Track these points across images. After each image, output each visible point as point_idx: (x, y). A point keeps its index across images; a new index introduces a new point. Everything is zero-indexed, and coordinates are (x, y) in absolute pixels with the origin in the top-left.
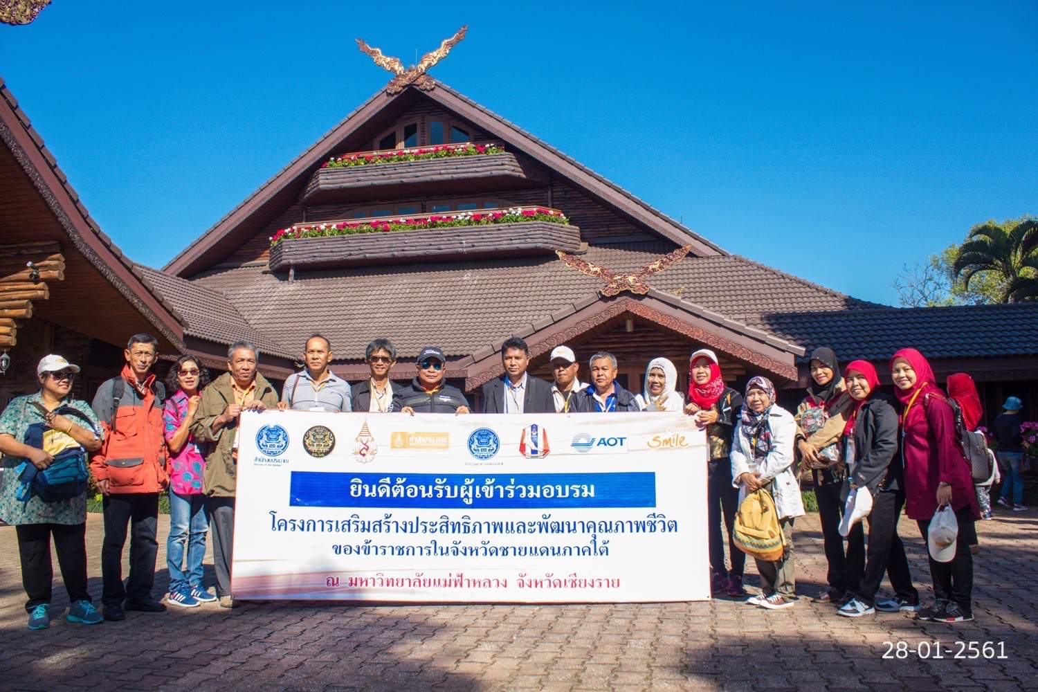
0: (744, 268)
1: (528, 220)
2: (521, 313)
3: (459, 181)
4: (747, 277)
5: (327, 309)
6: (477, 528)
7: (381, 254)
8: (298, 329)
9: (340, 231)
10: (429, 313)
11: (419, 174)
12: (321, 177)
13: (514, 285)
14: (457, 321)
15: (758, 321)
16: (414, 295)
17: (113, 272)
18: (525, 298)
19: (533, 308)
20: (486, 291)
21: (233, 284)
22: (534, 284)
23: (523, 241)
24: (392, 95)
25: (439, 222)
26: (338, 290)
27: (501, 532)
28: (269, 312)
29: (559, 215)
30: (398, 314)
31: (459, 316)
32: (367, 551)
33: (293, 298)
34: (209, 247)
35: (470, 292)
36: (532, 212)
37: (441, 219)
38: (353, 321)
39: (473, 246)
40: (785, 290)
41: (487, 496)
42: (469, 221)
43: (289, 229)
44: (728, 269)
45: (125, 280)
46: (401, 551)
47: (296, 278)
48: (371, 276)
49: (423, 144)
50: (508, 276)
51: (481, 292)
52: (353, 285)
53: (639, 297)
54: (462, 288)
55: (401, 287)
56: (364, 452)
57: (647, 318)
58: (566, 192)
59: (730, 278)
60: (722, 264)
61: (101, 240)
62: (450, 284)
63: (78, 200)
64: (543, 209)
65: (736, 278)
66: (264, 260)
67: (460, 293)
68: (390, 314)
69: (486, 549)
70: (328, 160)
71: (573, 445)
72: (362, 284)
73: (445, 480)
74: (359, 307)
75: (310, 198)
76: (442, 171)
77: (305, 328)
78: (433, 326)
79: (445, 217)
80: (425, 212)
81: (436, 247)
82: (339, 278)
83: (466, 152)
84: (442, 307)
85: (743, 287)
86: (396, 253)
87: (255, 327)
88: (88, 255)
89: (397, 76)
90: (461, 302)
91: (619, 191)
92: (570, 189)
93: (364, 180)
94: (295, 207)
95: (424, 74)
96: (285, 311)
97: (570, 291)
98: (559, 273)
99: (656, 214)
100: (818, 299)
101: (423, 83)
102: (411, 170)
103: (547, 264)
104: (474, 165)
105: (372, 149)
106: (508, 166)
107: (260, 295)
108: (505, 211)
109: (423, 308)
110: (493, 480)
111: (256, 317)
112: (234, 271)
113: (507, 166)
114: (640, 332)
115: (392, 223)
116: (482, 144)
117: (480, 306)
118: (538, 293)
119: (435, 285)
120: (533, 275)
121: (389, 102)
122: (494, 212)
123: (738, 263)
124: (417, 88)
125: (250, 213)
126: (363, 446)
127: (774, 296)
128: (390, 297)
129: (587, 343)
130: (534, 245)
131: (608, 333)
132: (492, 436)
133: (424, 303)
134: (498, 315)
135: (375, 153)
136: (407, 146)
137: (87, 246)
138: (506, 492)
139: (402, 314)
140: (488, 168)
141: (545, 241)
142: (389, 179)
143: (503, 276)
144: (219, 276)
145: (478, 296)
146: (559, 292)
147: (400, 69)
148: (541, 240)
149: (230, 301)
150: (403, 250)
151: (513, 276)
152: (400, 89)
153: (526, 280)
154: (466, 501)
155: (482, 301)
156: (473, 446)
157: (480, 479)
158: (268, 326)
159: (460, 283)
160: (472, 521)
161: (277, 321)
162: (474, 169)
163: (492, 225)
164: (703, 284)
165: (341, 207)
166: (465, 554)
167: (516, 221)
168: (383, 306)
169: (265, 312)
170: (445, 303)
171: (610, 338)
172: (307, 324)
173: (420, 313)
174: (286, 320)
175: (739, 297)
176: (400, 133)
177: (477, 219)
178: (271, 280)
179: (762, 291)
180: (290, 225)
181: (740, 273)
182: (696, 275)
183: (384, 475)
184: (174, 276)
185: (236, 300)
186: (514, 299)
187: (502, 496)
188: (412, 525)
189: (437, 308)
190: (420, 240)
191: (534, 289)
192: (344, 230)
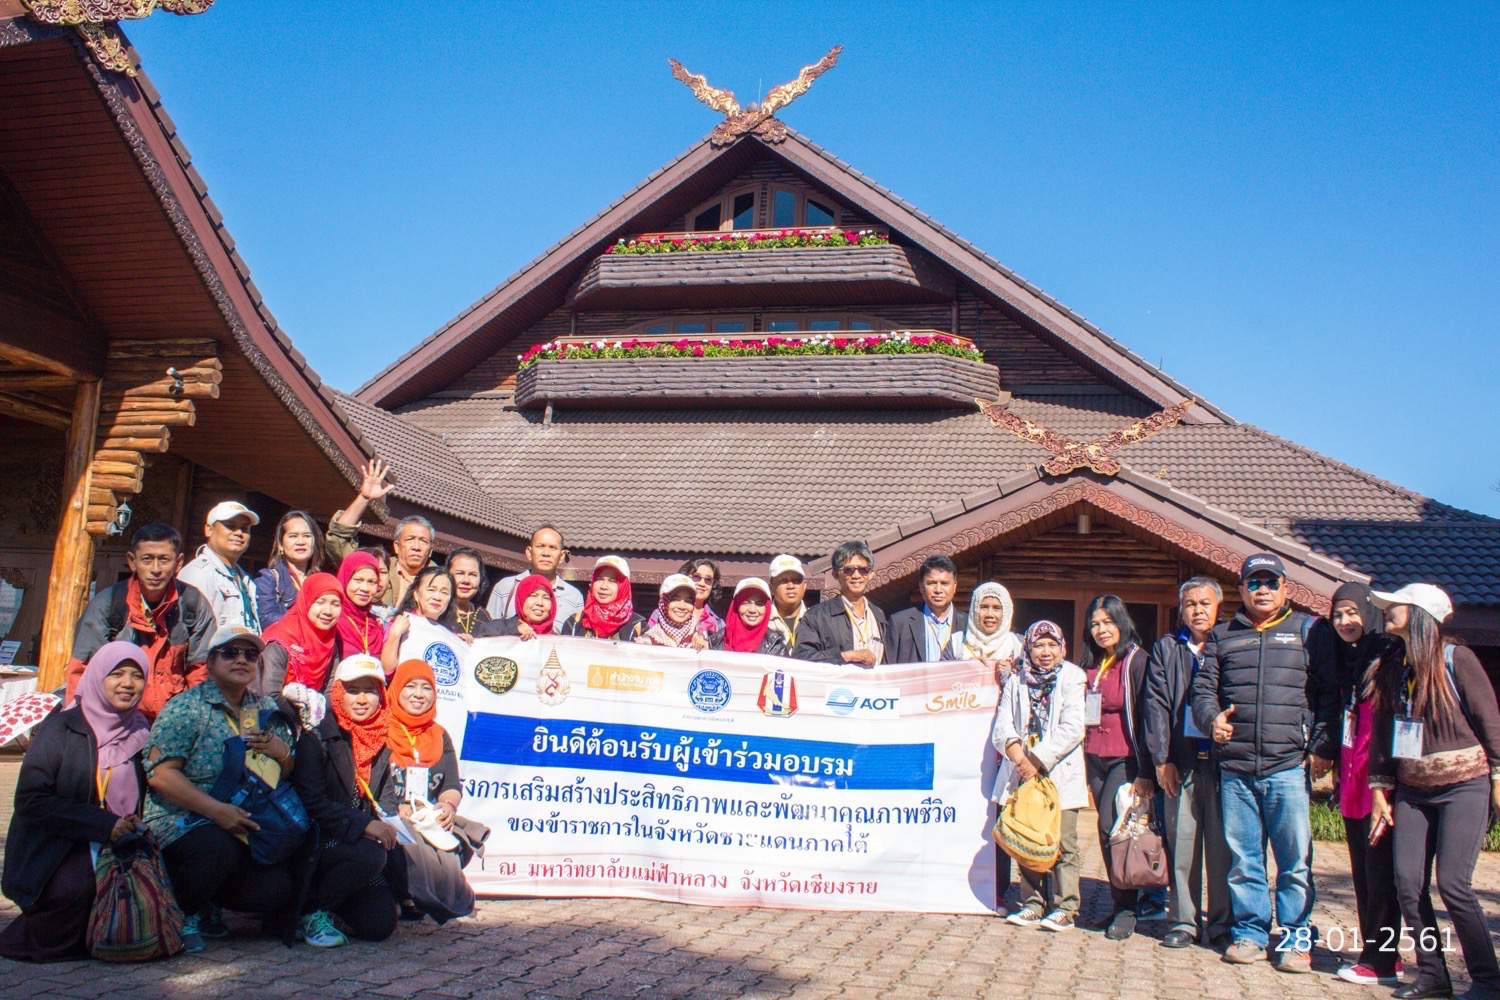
0: (1260, 445)
1: (919, 352)
2: (900, 496)
3: (815, 284)
4: (1263, 461)
5: (600, 470)
6: (692, 805)
7: (688, 391)
8: (554, 498)
9: (626, 351)
10: (758, 486)
11: (753, 271)
12: (602, 267)
13: (892, 451)
14: (801, 501)
15: (1286, 531)
16: (735, 457)
17: (291, 391)
18: (908, 473)
19: (920, 488)
20: (848, 458)
21: (458, 424)
22: (924, 452)
23: (910, 383)
24: (719, 148)
25: (781, 347)
26: (618, 443)
27: (724, 812)
28: (511, 469)
29: (968, 346)
30: (709, 486)
31: (804, 495)
32: (554, 827)
33: (550, 449)
34: (426, 365)
35: (823, 458)
36: (926, 340)
37: (783, 342)
38: (640, 492)
39: (832, 387)
40: (1326, 484)
41: (708, 762)
42: (828, 347)
43: (549, 345)
44: (1234, 445)
45: (307, 404)
46: (595, 828)
47: (555, 420)
48: (670, 424)
49: (762, 225)
50: (882, 437)
51: (840, 458)
52: (641, 436)
53: (1105, 479)
54: (811, 450)
55: (715, 443)
56: (552, 690)
57: (1115, 512)
58: (980, 311)
59: (1237, 461)
60: (1224, 438)
61: (276, 340)
62: (792, 443)
63: (249, 279)
64: (944, 334)
65: (1245, 460)
66: (508, 390)
67: (807, 458)
68: (697, 485)
69: (702, 834)
70: (616, 242)
71: (830, 703)
72: (656, 436)
73: (654, 735)
74: (649, 471)
75: (585, 298)
76: (790, 269)
77: (565, 497)
78: (762, 507)
79: (789, 339)
80: (759, 330)
81: (774, 385)
82: (621, 424)
83: (829, 242)
84: (779, 479)
85: (1257, 476)
86: (711, 391)
87: (489, 490)
88: (256, 363)
89: (729, 119)
90: (807, 473)
91: (1065, 314)
92: (987, 306)
93: (668, 276)
94: (561, 312)
95: (770, 117)
96: (535, 470)
97: (979, 466)
98: (963, 437)
99: (1122, 353)
100: (1379, 501)
101: (769, 132)
102: (742, 264)
103: (945, 422)
104: (840, 261)
105: (682, 229)
106: (894, 266)
107: (498, 443)
108: (884, 336)
109: (748, 479)
110: (719, 741)
111: (491, 476)
112: (462, 404)
113: (892, 266)
114: (1098, 535)
115: (707, 343)
116: (855, 230)
117: (837, 480)
118: (929, 466)
119: (769, 444)
120: (922, 437)
121: (714, 157)
122: (867, 336)
123: (1250, 437)
124: (759, 139)
125: (492, 317)
126: (550, 682)
127: (1308, 492)
128: (697, 458)
129: (1014, 548)
130: (927, 391)
131: (1047, 533)
132: (721, 682)
133: (751, 471)
134: (865, 496)
135: (687, 235)
136: (736, 227)
137: (257, 348)
138: (735, 760)
139: (715, 486)
140: (862, 267)
141: (945, 385)
142: (707, 276)
143: (875, 437)
144: (438, 410)
145: (836, 465)
146: (962, 466)
147: (734, 108)
148: (937, 384)
149: (452, 450)
150: (722, 387)
151: (890, 437)
152: (732, 139)
153: (911, 444)
154: (679, 766)
155: (841, 473)
156: (695, 694)
157: (700, 739)
158: (508, 491)
159: (808, 443)
160: (686, 795)
161: (522, 484)
162: (839, 268)
163: (863, 356)
164: (1192, 468)
165: (629, 316)
166: (673, 839)
167: (901, 352)
168: (688, 471)
169: (504, 469)
170: (783, 472)
171: (1049, 542)
172: (568, 491)
173: (743, 486)
174: (538, 484)
175: (1250, 491)
176: (728, 206)
177: (840, 346)
178: (517, 420)
179: (1287, 484)
180: (551, 338)
181: (1253, 453)
182: (1181, 453)
183: (578, 724)
184: (371, 405)
185: (462, 448)
186: (891, 473)
187: (729, 764)
188: (608, 793)
189: (771, 479)
190: (749, 373)
191: (923, 459)
192: (634, 351)
